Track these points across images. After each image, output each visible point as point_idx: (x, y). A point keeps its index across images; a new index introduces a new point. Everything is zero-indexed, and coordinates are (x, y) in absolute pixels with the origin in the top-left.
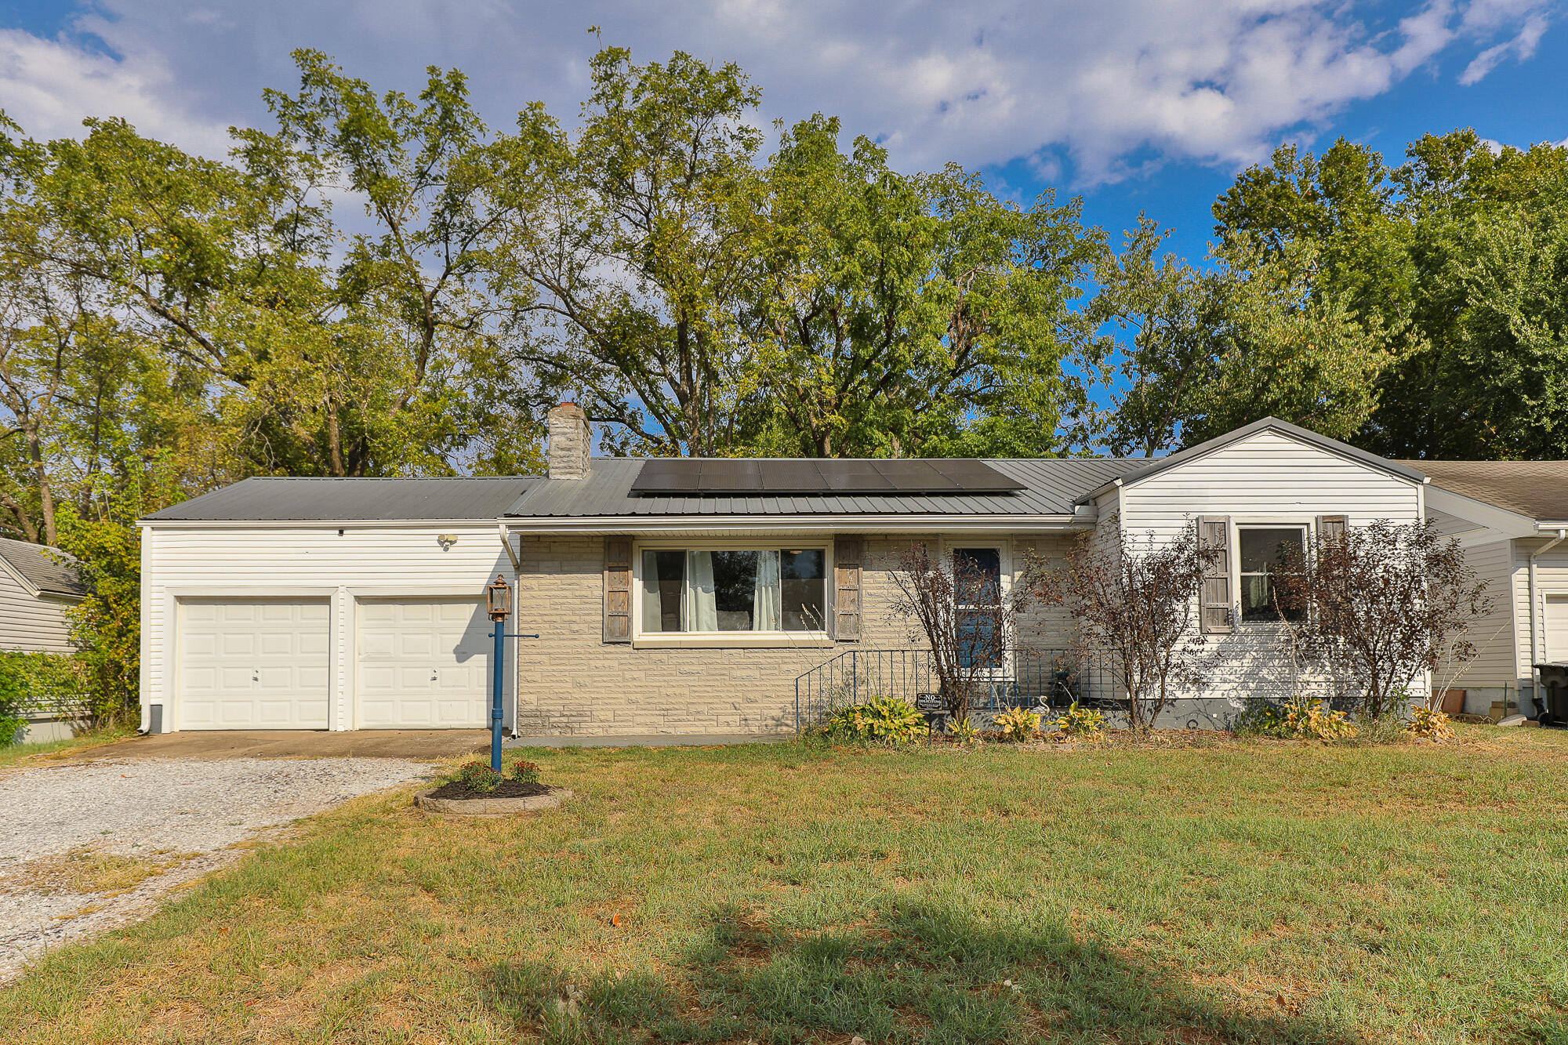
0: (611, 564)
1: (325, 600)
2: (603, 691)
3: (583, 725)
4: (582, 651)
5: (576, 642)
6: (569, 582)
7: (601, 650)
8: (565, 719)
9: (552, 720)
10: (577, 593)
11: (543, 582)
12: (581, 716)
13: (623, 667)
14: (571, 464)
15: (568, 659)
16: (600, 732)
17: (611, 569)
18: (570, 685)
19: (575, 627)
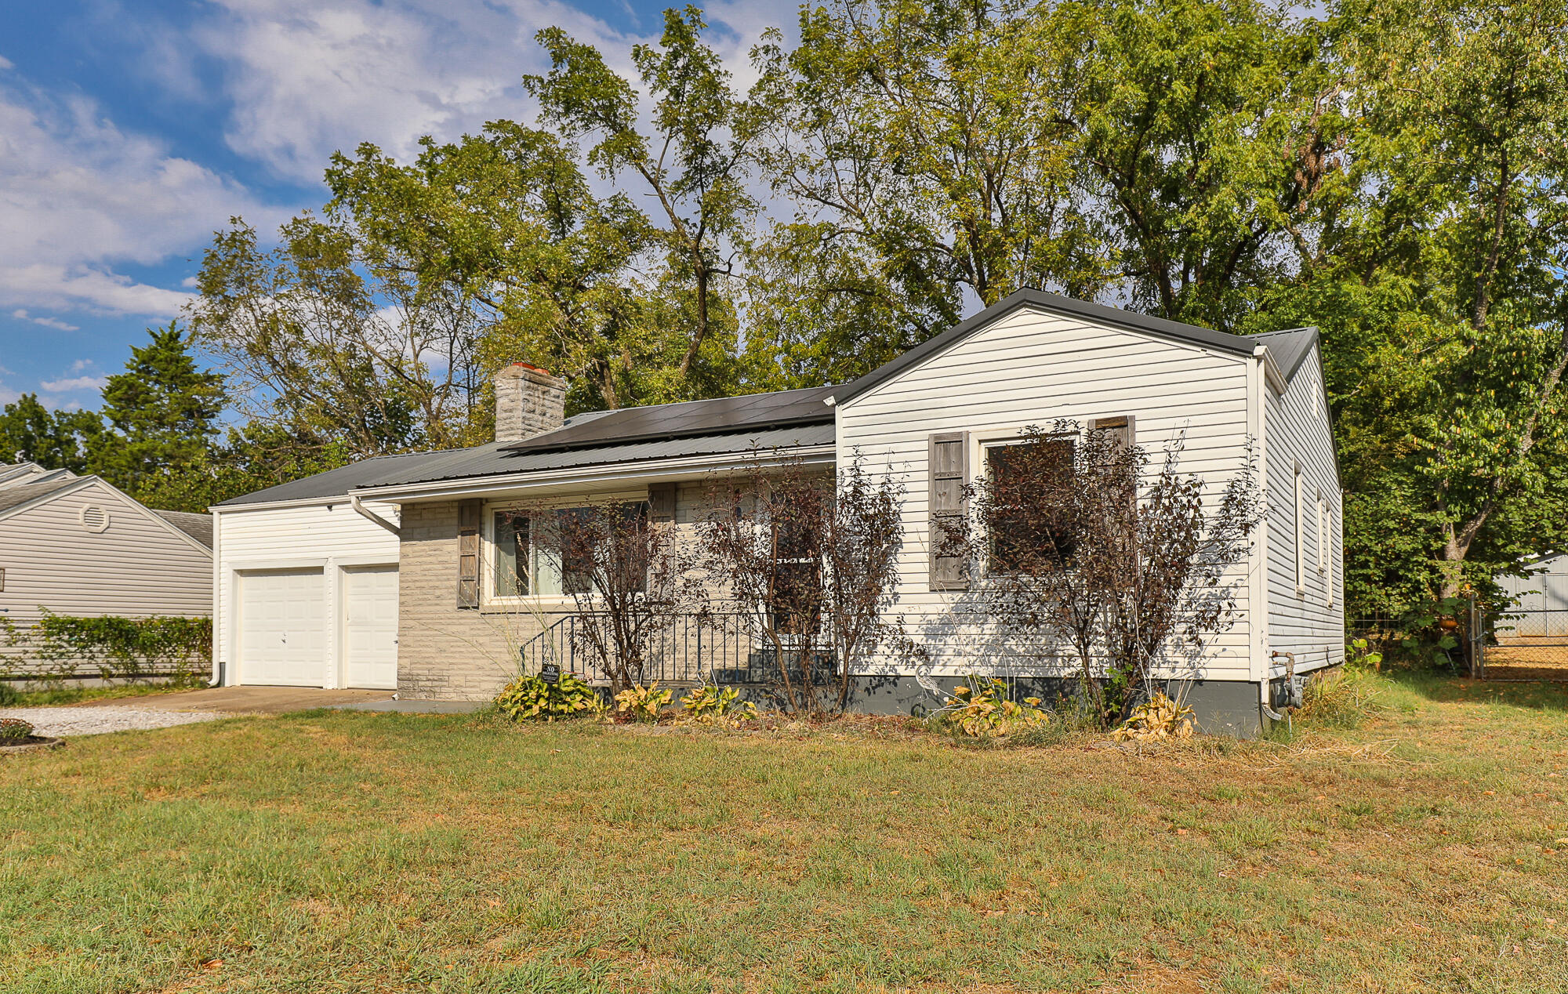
0: (462, 529)
1: (319, 570)
2: (457, 655)
3: (443, 689)
4: (442, 616)
5: (438, 608)
6: (433, 547)
7: (456, 615)
8: (429, 684)
9: (421, 683)
10: (440, 559)
11: (416, 548)
12: (441, 680)
13: (475, 632)
14: (513, 425)
15: (434, 624)
16: (454, 697)
17: (463, 534)
18: (433, 650)
19: (438, 593)
